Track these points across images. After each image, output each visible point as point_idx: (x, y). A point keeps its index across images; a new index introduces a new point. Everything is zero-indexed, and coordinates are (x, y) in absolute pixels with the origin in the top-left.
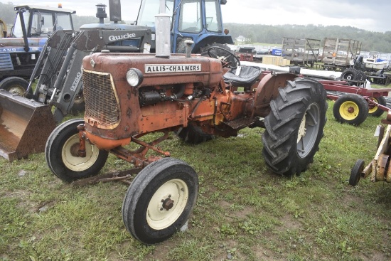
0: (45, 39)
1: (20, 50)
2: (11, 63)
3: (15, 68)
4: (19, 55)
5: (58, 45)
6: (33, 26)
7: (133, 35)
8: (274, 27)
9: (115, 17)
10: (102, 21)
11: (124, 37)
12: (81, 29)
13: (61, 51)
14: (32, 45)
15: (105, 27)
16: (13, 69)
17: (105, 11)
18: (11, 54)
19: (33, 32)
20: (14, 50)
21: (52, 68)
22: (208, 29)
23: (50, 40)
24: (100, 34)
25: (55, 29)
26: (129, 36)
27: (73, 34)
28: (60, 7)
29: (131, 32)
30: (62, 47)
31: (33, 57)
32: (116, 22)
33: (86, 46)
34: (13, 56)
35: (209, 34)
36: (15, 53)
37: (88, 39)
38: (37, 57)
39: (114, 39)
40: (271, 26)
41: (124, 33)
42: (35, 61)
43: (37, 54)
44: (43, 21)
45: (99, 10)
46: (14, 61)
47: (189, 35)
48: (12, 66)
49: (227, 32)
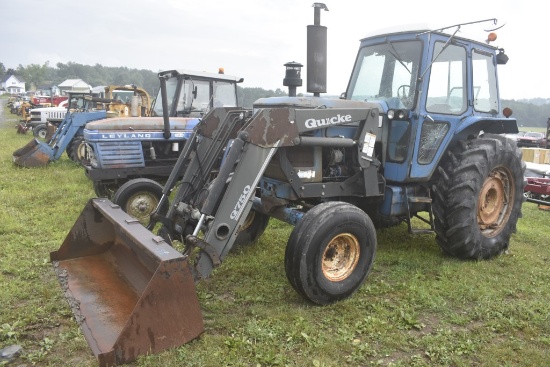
0: (194, 121)
1: (157, 136)
2: (142, 156)
3: (147, 164)
4: (155, 143)
5: (215, 134)
6: (181, 100)
7: (348, 118)
8: (517, 102)
9: (316, 86)
10: (292, 93)
11: (331, 121)
12: (256, 106)
13: (219, 144)
14: (176, 129)
15: (300, 103)
16: (143, 165)
17: (299, 75)
18: (142, 142)
19: (180, 108)
20: (148, 136)
21: (201, 172)
22: (477, 108)
23: (202, 123)
24: (291, 116)
25: (211, 104)
26: (341, 119)
27: (242, 115)
28: (221, 72)
29: (343, 113)
30: (221, 136)
31: (176, 147)
32: (317, 94)
33: (264, 138)
34: (146, 144)
35: (479, 117)
36: (148, 141)
37: (268, 124)
38: (181, 147)
39: (314, 125)
40: (513, 101)
41: (333, 113)
42: (177, 154)
43: (182, 142)
44: (195, 93)
45: (289, 73)
46: (147, 154)
47: (443, 118)
48: (142, 160)
49: (507, 112)
